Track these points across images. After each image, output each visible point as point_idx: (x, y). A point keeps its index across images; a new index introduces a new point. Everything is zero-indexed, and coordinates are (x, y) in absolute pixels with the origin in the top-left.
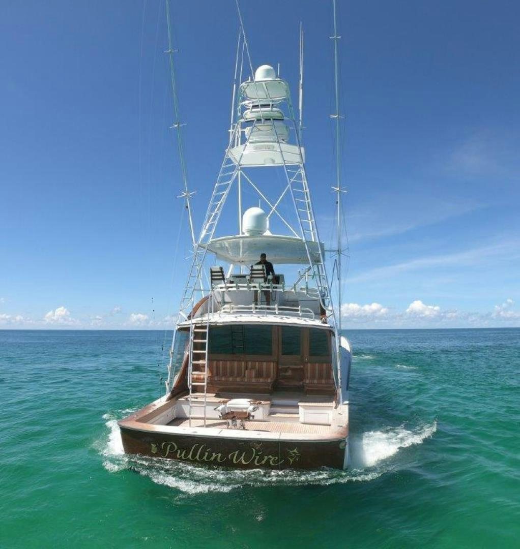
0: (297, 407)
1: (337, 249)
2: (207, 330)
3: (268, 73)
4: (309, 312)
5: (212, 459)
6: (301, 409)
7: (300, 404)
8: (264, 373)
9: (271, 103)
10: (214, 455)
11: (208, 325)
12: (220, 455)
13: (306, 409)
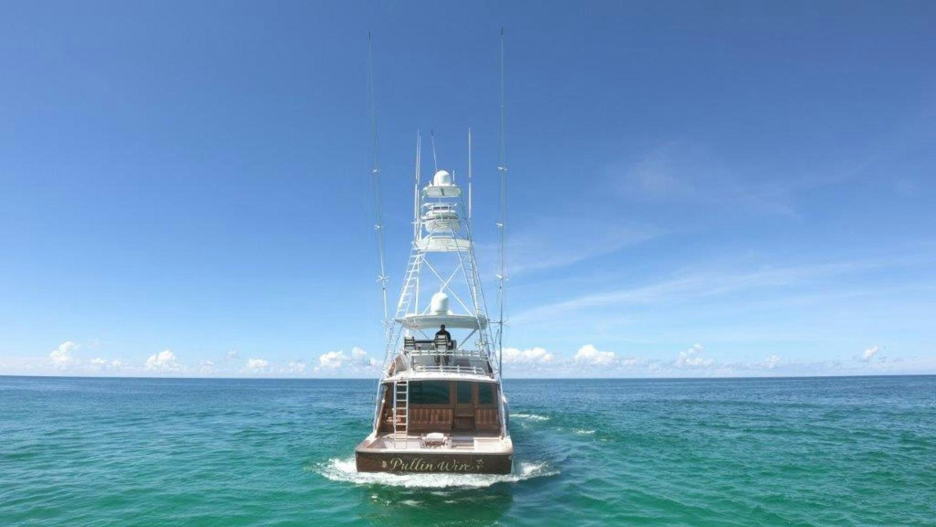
0: (472, 441)
1: (499, 321)
2: (407, 385)
3: (445, 179)
4: (481, 371)
5: (426, 468)
6: (476, 443)
7: (475, 438)
8: (444, 418)
9: (449, 206)
10: (428, 466)
11: (407, 381)
12: (431, 466)
13: (480, 442)
